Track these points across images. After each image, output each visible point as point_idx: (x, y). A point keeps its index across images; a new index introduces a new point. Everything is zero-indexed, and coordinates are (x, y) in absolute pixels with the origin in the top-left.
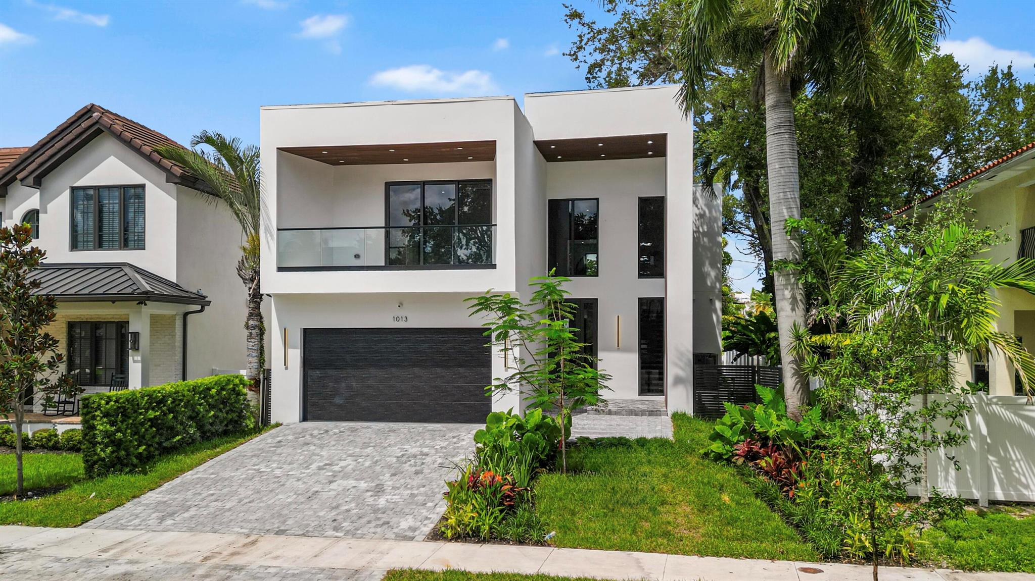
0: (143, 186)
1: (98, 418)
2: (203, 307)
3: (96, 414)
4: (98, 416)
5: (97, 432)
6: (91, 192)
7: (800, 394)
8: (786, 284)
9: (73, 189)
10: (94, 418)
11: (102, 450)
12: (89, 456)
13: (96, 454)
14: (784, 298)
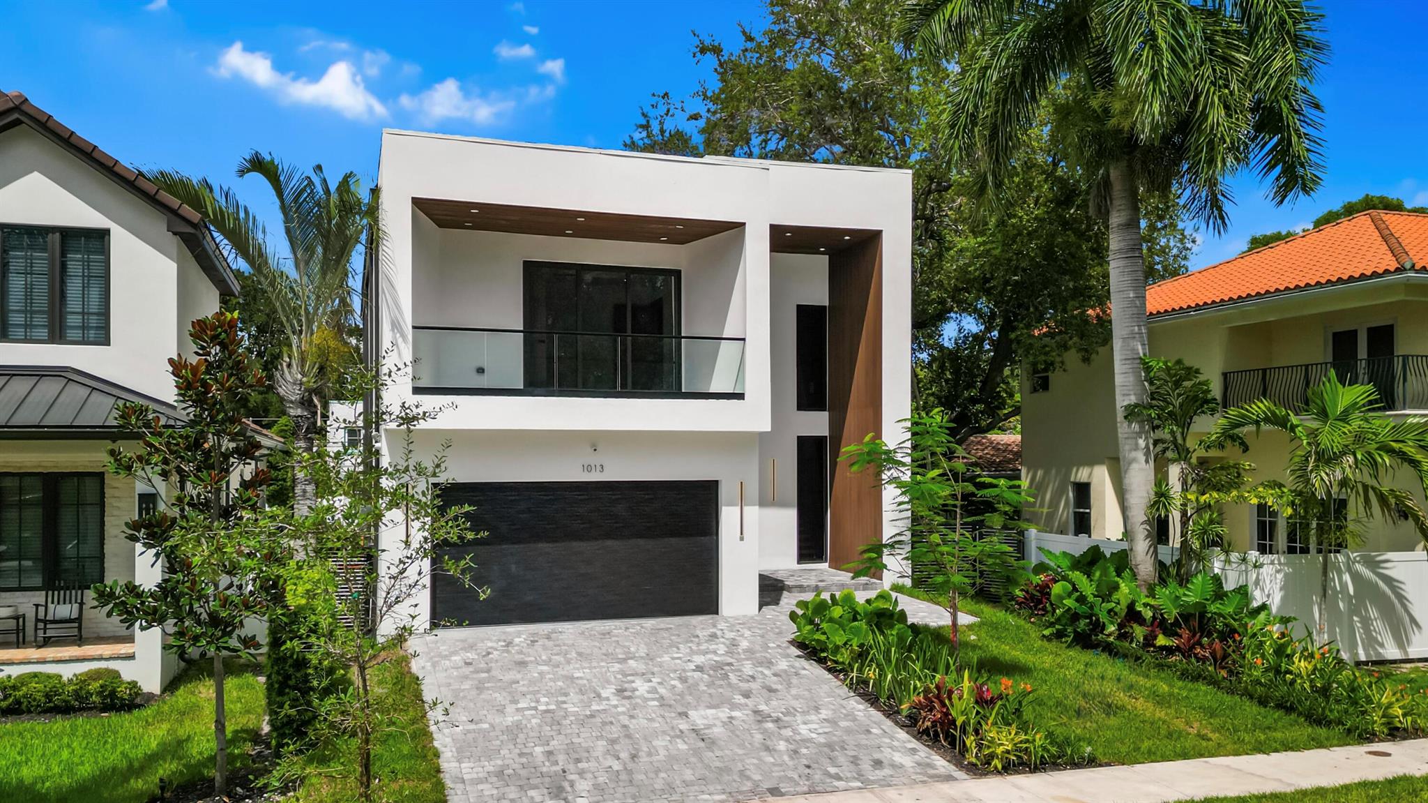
0: (104, 233)
14: (1136, 448)
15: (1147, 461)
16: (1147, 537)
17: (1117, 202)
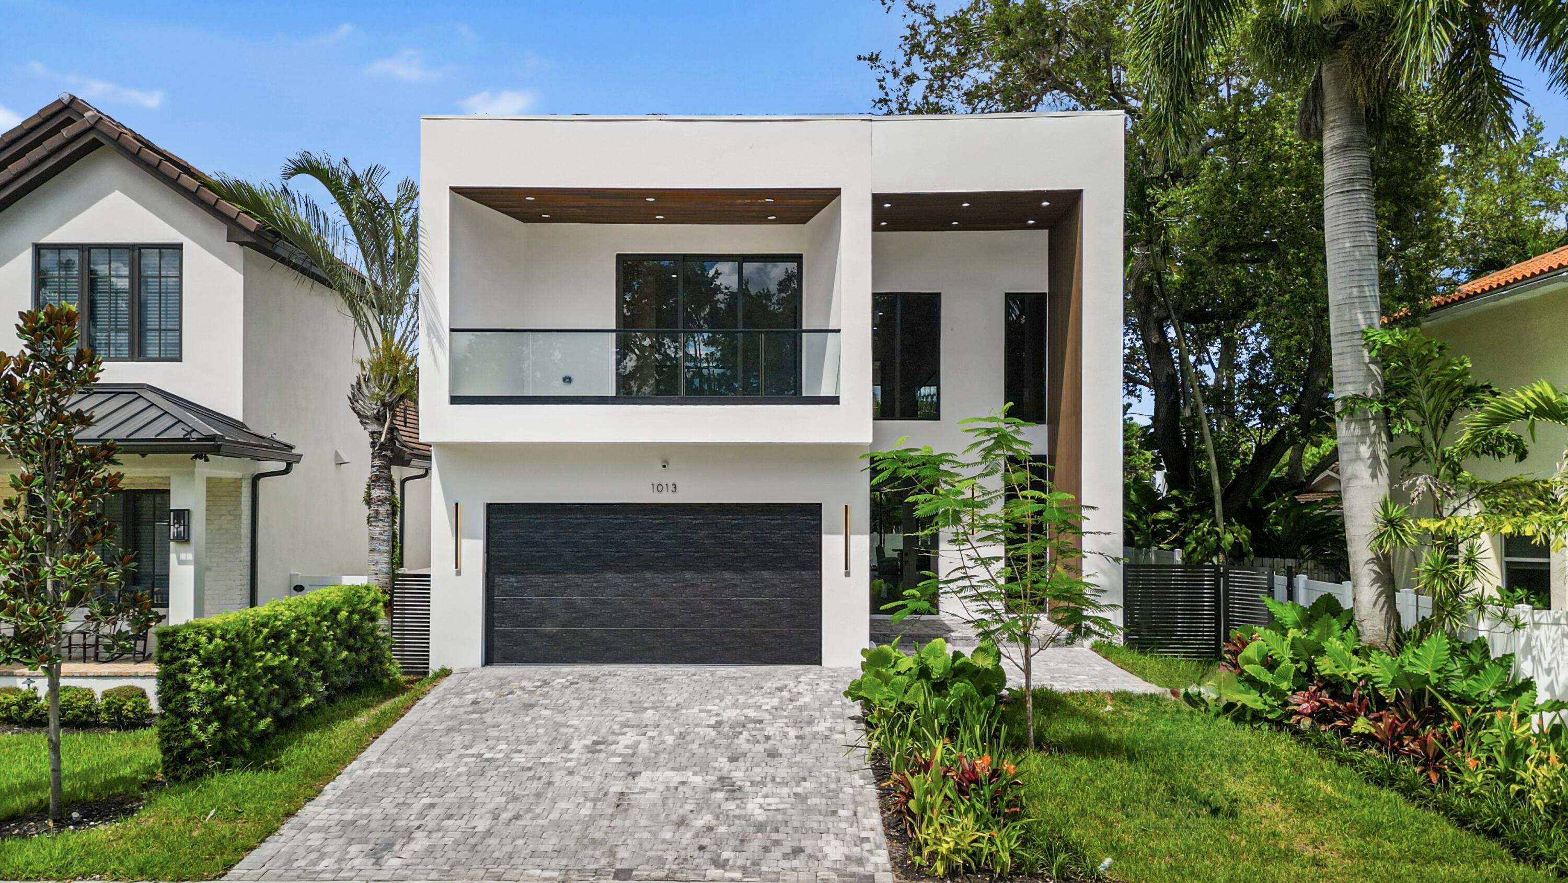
0: (179, 247)
1: (195, 669)
2: (289, 466)
3: (190, 661)
4: (194, 665)
5: (191, 695)
6: (74, 256)
7: (1384, 612)
8: (1362, 435)
9: (38, 249)
10: (185, 668)
11: (202, 729)
12: (175, 740)
13: (190, 736)
14: (1358, 458)
15: (1374, 476)
16: (1375, 581)
17: (1329, 118)
